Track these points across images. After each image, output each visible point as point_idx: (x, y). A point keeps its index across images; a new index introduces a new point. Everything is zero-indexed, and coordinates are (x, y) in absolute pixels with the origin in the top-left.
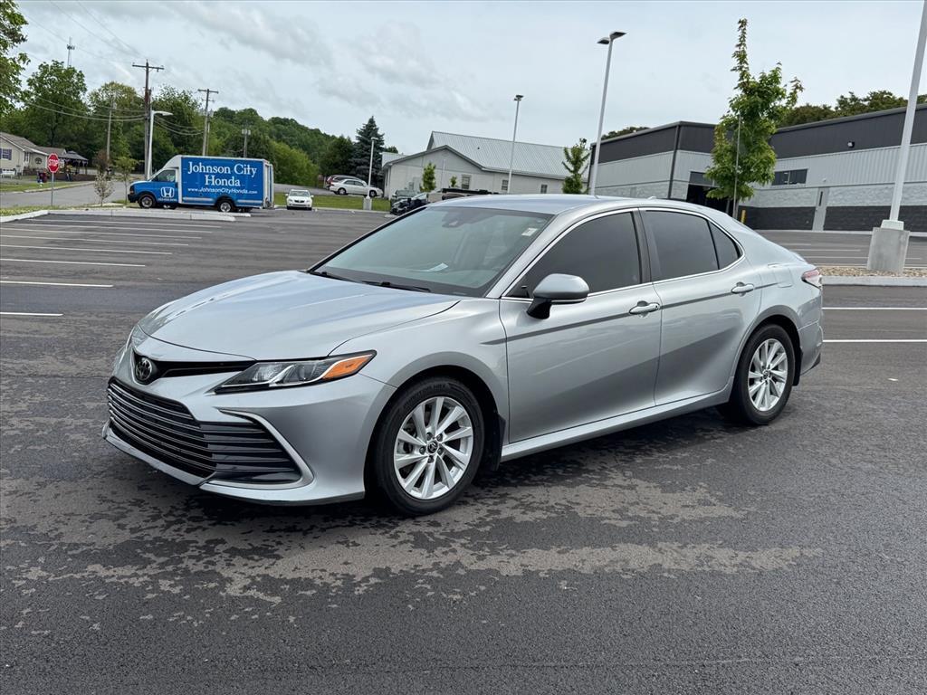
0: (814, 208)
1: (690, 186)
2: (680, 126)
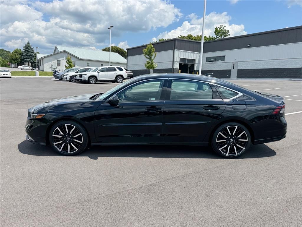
0: (231, 70)
1: (180, 63)
2: (175, 40)
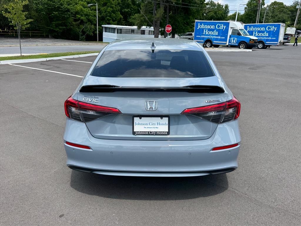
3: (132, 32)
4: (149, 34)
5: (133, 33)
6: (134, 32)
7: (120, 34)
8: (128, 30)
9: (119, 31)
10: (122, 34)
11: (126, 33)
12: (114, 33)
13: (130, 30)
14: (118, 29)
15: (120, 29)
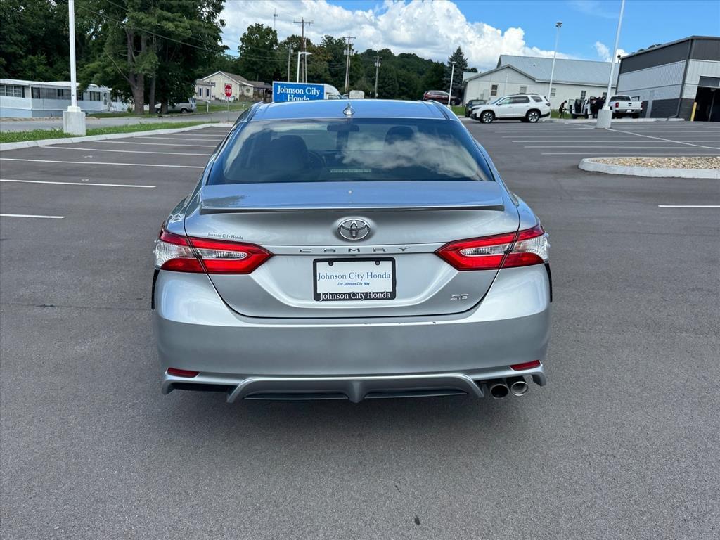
1: (699, 88)
2: (692, 40)
3: (59, 95)
4: (91, 100)
5: (61, 97)
6: (63, 95)
7: (38, 99)
8: (52, 91)
9: (35, 94)
10: (41, 100)
11: (49, 98)
12: (23, 97)
13: (54, 89)
14: (32, 88)
15: (37, 89)
